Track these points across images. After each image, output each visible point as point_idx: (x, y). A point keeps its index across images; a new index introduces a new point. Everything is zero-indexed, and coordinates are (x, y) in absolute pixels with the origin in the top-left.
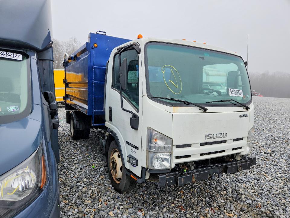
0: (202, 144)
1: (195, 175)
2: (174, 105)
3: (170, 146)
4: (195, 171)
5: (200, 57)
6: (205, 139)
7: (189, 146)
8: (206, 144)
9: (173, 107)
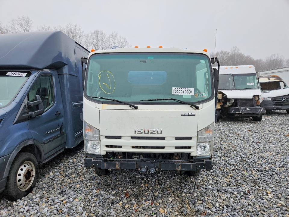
0: (133, 138)
1: (119, 163)
2: (103, 103)
3: (98, 135)
4: (121, 160)
5: (141, 61)
6: (135, 133)
7: (120, 138)
8: (139, 138)
9: (102, 105)
